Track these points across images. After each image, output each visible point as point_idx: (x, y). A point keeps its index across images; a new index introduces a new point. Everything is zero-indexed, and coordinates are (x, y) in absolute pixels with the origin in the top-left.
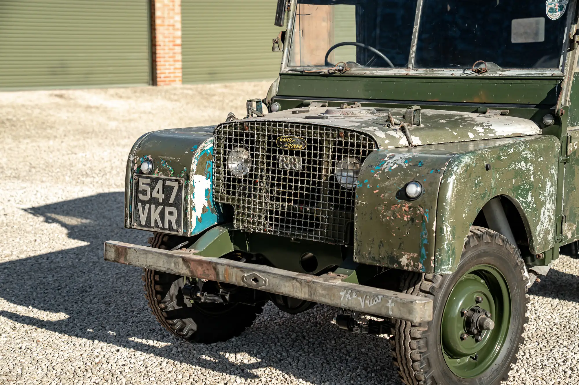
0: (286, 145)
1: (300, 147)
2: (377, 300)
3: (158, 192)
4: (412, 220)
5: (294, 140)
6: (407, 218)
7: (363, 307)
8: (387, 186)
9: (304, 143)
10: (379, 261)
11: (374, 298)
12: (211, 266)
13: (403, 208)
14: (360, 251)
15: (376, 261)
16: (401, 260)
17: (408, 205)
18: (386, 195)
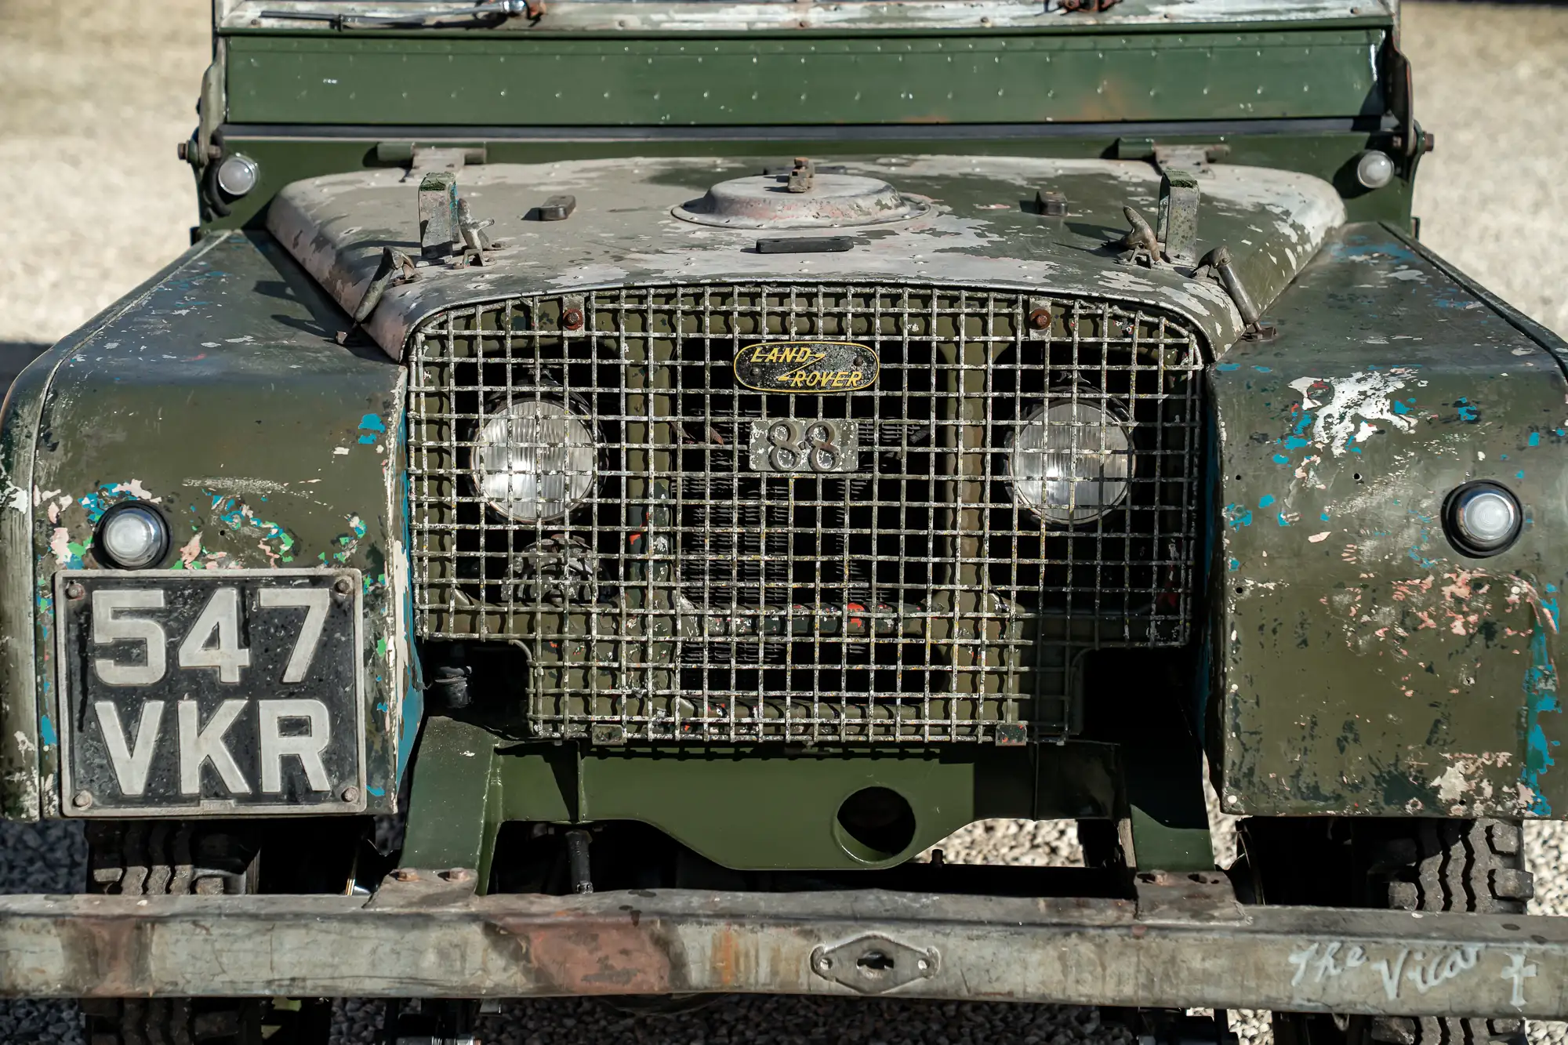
0: (783, 378)
1: (853, 379)
2: (1461, 964)
3: (213, 640)
4: (1487, 629)
5: (821, 355)
6: (1466, 625)
7: (1392, 995)
8: (1364, 511)
9: (870, 362)
10: (1338, 797)
11: (1446, 957)
12: (645, 936)
13: (1447, 590)
14: (1251, 771)
15: (1326, 799)
16: (1436, 782)
17: (1465, 576)
18: (1368, 546)
